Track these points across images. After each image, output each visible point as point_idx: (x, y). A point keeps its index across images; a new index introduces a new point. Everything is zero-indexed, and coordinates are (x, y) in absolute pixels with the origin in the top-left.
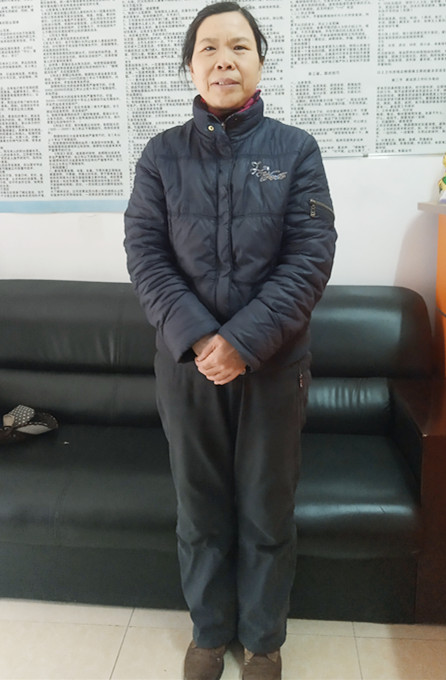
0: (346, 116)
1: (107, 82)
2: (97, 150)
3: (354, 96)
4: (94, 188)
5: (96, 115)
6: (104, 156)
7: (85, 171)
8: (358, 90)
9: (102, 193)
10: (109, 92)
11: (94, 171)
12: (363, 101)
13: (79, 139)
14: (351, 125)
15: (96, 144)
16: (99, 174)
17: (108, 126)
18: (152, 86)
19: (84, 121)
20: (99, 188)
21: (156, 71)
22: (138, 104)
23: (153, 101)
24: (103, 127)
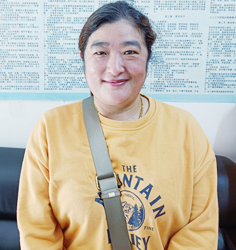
0: (188, 44)
1: (31, 16)
2: (22, 60)
3: (194, 31)
4: (20, 84)
5: (23, 37)
6: (27, 64)
7: (13, 73)
8: (196, 28)
9: (25, 88)
10: (32, 22)
11: (20, 73)
12: (199, 35)
13: (10, 52)
14: (191, 49)
15: (22, 56)
16: (23, 75)
17: (30, 44)
18: (61, 20)
19: (14, 41)
20: (23, 84)
21: (64, 10)
22: (51, 32)
23: (61, 30)
24: (27, 45)
